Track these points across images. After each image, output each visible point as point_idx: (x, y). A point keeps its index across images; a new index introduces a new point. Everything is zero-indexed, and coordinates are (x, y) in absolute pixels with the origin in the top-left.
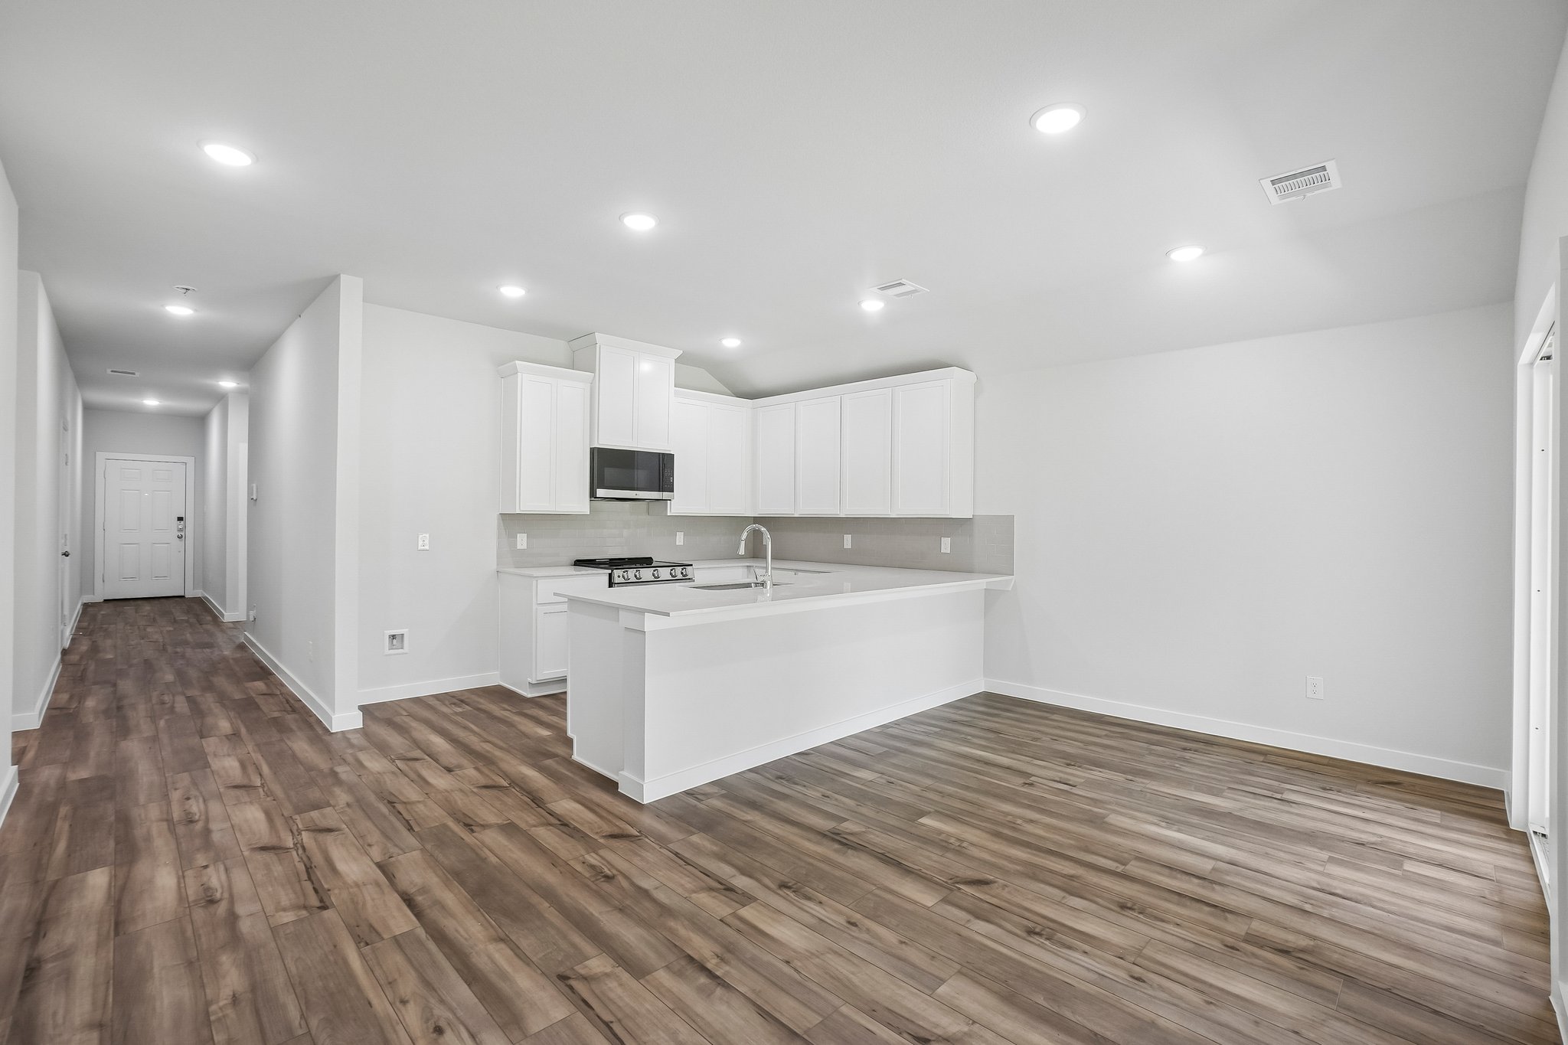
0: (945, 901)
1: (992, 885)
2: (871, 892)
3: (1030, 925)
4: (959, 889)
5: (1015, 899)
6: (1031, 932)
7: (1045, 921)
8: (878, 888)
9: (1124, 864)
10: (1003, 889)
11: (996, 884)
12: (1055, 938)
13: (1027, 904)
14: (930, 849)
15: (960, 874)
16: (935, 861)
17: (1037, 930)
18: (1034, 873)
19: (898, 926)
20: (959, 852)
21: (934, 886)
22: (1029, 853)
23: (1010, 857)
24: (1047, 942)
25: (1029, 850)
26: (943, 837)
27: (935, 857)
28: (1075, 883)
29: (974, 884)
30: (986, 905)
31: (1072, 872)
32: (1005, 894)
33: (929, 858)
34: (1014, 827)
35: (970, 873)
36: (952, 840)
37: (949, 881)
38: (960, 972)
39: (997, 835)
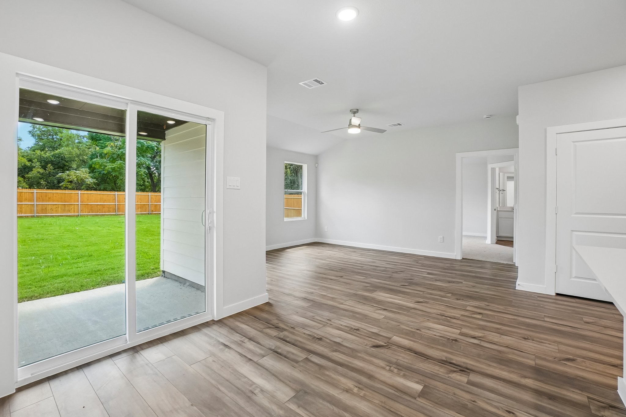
0: (390, 338)
1: (372, 345)
2: (420, 340)
3: (358, 332)
4: (385, 343)
5: (362, 340)
6: (358, 330)
7: (352, 333)
8: (418, 342)
9: (307, 359)
10: (367, 344)
11: (370, 346)
12: (350, 329)
13: (358, 338)
14: (405, 364)
15: (387, 350)
16: (400, 356)
17: (355, 330)
18: (353, 353)
19: (403, 330)
20: (390, 363)
21: (396, 344)
22: (353, 364)
23: (363, 361)
24: (353, 327)
25: (353, 366)
26: (402, 373)
27: (400, 358)
28: (335, 348)
29: (379, 346)
30: (373, 337)
31: (334, 354)
32: (366, 342)
33: (404, 358)
34: (360, 384)
35: (382, 350)
36: (396, 370)
37: (390, 346)
38: (380, 320)
39: (370, 377)
